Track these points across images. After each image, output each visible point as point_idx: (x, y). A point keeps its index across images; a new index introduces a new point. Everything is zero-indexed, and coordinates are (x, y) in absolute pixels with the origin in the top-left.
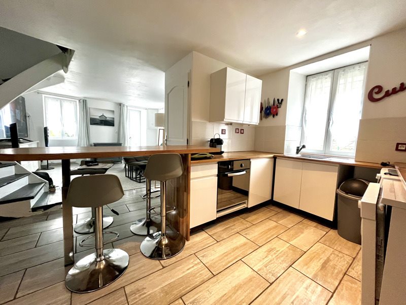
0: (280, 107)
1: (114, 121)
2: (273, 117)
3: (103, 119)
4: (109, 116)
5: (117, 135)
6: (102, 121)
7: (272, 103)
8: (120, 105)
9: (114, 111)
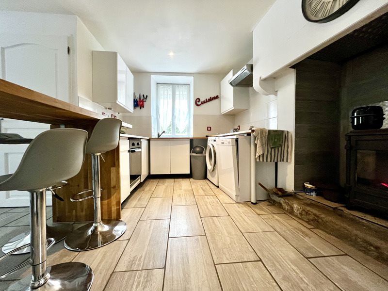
0: (145, 101)
2: (141, 108)
7: (139, 97)
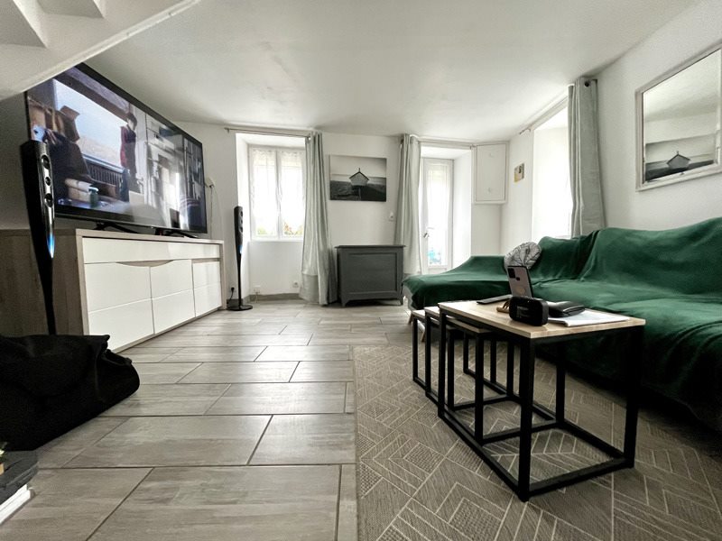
1: (384, 187)
3: (359, 184)
4: (373, 174)
5: (392, 224)
6: (356, 188)
8: (402, 141)
9: (385, 160)
